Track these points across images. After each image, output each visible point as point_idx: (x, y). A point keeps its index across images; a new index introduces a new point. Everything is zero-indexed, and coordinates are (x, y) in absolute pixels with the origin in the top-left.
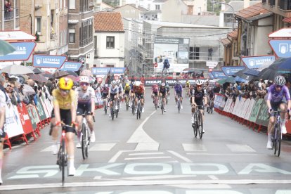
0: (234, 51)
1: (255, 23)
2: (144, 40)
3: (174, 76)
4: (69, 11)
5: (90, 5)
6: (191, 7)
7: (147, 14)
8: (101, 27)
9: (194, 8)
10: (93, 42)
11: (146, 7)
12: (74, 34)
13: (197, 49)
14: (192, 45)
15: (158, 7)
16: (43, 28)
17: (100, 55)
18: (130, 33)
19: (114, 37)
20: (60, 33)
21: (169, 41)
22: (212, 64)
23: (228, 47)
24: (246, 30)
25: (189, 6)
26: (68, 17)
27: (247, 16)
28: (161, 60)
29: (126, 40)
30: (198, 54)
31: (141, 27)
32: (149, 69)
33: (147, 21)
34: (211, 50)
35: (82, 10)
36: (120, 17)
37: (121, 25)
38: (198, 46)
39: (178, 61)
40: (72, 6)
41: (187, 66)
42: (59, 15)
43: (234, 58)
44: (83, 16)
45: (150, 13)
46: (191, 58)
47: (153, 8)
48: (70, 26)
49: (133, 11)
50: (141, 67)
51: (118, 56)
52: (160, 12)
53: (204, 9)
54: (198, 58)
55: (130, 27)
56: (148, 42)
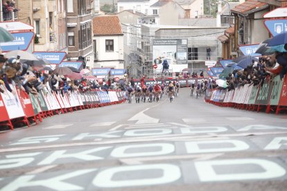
0: (232, 46)
1: (251, 17)
2: (142, 43)
3: (174, 77)
4: (68, 14)
5: (88, 8)
6: (188, 11)
7: (144, 19)
8: (100, 31)
9: (191, 12)
10: (92, 45)
11: (143, 12)
12: (73, 37)
13: (196, 50)
14: (190, 46)
15: (155, 12)
16: (41, 30)
17: (100, 59)
18: (128, 36)
19: (112, 41)
20: (59, 36)
21: (168, 42)
22: (210, 63)
23: (226, 43)
24: (242, 25)
25: (186, 10)
26: (67, 20)
27: (243, 11)
28: (160, 62)
29: (125, 44)
30: (196, 55)
31: (139, 31)
32: (149, 72)
34: (209, 50)
35: (80, 13)
36: (118, 21)
37: (119, 28)
38: (196, 47)
39: (178, 62)
40: (70, 10)
41: (186, 66)
42: (57, 18)
43: (232, 53)
44: (81, 19)
45: (148, 18)
46: (190, 59)
47: (150, 13)
48: (69, 29)
49: (131, 16)
50: (141, 70)
51: (117, 59)
52: (157, 16)
53: (201, 12)
54: (196, 59)
55: (129, 31)
56: (147, 45)
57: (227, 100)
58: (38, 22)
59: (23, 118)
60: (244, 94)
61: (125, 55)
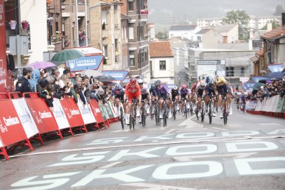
0: (261, 65)
1: (277, 42)
2: (189, 63)
4: (129, 40)
5: (145, 35)
6: (226, 37)
7: (191, 44)
9: (228, 38)
10: (149, 65)
11: (190, 38)
12: (134, 59)
13: (232, 68)
14: (227, 65)
15: (199, 38)
16: (109, 53)
17: (155, 76)
18: (178, 57)
19: (165, 61)
20: (123, 58)
21: (209, 62)
22: (244, 80)
23: (257, 63)
24: (270, 48)
25: (224, 36)
26: (129, 45)
27: (270, 37)
28: (203, 78)
29: (175, 64)
30: (233, 72)
31: (186, 54)
33: (191, 48)
34: (243, 69)
35: (139, 40)
36: (169, 45)
37: (170, 51)
38: (232, 66)
40: (131, 37)
42: (121, 43)
43: (262, 71)
44: (140, 44)
45: (193, 43)
47: (195, 39)
48: (131, 52)
49: (180, 41)
51: (169, 76)
52: (201, 41)
53: (236, 38)
54: (233, 76)
55: (178, 53)
56: (193, 64)
57: (258, 109)
58: (106, 47)
59: (94, 124)
60: (272, 104)
61: (175, 73)
